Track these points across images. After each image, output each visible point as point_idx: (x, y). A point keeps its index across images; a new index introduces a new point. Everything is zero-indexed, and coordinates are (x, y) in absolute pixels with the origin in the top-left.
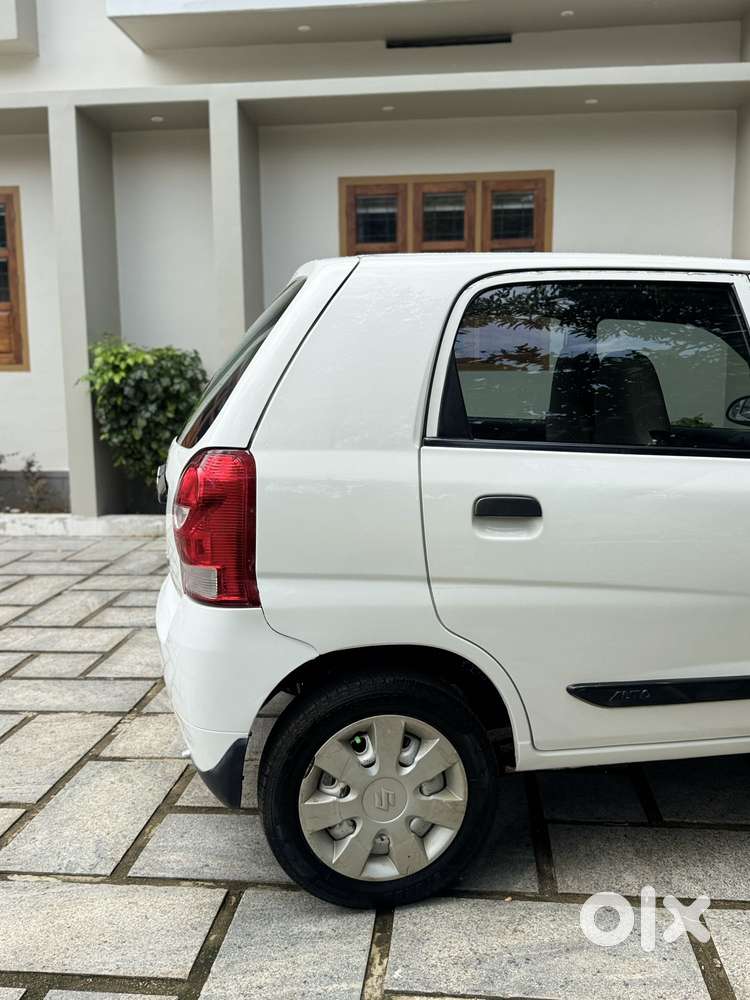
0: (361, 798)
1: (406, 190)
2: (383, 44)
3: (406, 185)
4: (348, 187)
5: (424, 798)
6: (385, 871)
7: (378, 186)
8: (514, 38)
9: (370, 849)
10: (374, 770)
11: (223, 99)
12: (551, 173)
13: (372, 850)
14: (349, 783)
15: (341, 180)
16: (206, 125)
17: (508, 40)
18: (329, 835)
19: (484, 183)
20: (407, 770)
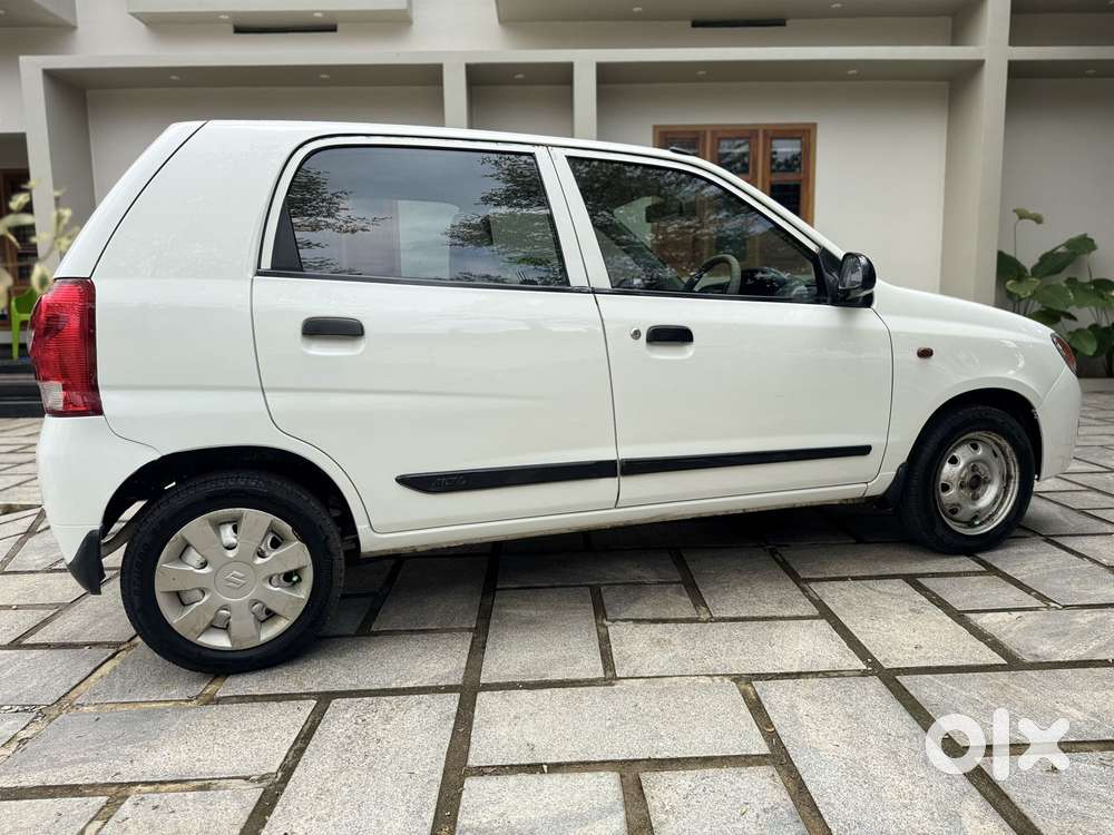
0: (215, 573)
1: (704, 136)
2: (689, 23)
3: (705, 132)
4: (660, 133)
5: (272, 588)
6: (220, 641)
7: (684, 132)
8: (788, 22)
9: (211, 618)
10: (231, 554)
11: (585, 62)
12: (815, 125)
13: (212, 621)
14: (209, 559)
15: (655, 127)
16: (570, 82)
17: (784, 25)
18: (179, 598)
19: (765, 131)
20: (259, 561)
